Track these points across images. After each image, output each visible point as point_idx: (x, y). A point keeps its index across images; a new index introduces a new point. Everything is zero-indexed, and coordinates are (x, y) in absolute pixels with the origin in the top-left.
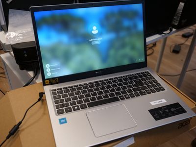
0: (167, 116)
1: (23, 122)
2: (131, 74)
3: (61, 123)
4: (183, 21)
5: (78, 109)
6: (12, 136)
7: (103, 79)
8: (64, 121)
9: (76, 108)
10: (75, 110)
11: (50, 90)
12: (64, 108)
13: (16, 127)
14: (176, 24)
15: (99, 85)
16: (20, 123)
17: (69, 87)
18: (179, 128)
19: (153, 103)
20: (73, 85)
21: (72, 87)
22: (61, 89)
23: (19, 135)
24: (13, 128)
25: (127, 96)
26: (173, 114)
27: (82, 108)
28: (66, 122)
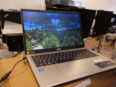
0: (106, 66)
1: (12, 72)
2: (78, 50)
3: (40, 71)
4: (95, 33)
7: (62, 52)
8: (42, 70)
9: (49, 63)
10: (48, 65)
11: (30, 56)
12: (41, 64)
13: (7, 74)
14: (92, 35)
15: (60, 54)
16: (10, 72)
17: (42, 55)
18: (113, 76)
19: (95, 61)
20: (45, 54)
21: (44, 55)
22: (37, 56)
23: (9, 81)
24: (5, 75)
25: (79, 58)
26: (109, 65)
27: (53, 64)
28: (43, 70)
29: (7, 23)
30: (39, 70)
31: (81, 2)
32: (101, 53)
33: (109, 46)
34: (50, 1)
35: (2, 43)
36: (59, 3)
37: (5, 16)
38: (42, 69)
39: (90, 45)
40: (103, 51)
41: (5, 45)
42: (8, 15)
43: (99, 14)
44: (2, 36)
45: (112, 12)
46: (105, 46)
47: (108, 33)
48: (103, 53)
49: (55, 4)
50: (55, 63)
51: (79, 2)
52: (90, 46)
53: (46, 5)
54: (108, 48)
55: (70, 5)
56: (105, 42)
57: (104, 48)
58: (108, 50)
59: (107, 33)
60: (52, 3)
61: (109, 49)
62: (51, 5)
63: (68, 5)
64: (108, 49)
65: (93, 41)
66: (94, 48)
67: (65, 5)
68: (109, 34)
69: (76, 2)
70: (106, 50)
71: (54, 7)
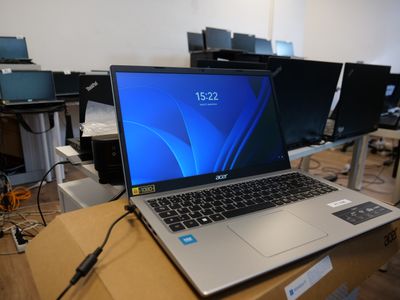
3: (185, 243)
4: (341, 130)
5: (209, 221)
6: (82, 280)
8: (190, 239)
9: (205, 220)
10: (203, 223)
11: (145, 202)
12: (182, 223)
17: (179, 196)
24: (84, 261)
27: (216, 220)
28: (194, 240)
29: (93, 106)
30: (181, 239)
31: (291, 44)
32: (358, 190)
33: (378, 167)
34: (201, 43)
35: (79, 161)
36: (229, 47)
37: (89, 88)
38: (188, 237)
39: (323, 165)
40: (364, 182)
41: (90, 167)
42: (96, 84)
43: (349, 75)
44: (79, 143)
45: (389, 68)
46: (368, 167)
47: (379, 130)
48: (363, 188)
49: (217, 50)
50: (221, 218)
51: (285, 43)
52: (323, 169)
53: (192, 55)
54: (377, 173)
55: (259, 51)
56: (368, 156)
57: (365, 175)
58: (377, 181)
59: (376, 130)
60: (208, 48)
61: (382, 177)
62: (205, 53)
63: (254, 51)
64: (377, 178)
65: (329, 153)
66: (334, 175)
67: (245, 52)
68: (381, 132)
69: (277, 42)
70: (371, 180)
71: (219, 59)
